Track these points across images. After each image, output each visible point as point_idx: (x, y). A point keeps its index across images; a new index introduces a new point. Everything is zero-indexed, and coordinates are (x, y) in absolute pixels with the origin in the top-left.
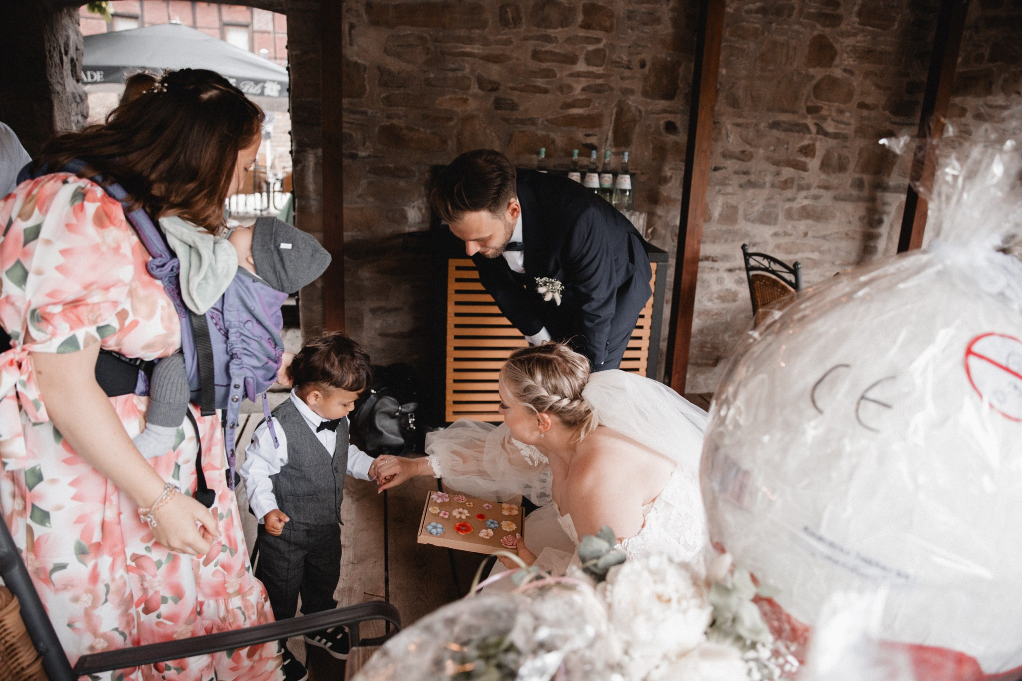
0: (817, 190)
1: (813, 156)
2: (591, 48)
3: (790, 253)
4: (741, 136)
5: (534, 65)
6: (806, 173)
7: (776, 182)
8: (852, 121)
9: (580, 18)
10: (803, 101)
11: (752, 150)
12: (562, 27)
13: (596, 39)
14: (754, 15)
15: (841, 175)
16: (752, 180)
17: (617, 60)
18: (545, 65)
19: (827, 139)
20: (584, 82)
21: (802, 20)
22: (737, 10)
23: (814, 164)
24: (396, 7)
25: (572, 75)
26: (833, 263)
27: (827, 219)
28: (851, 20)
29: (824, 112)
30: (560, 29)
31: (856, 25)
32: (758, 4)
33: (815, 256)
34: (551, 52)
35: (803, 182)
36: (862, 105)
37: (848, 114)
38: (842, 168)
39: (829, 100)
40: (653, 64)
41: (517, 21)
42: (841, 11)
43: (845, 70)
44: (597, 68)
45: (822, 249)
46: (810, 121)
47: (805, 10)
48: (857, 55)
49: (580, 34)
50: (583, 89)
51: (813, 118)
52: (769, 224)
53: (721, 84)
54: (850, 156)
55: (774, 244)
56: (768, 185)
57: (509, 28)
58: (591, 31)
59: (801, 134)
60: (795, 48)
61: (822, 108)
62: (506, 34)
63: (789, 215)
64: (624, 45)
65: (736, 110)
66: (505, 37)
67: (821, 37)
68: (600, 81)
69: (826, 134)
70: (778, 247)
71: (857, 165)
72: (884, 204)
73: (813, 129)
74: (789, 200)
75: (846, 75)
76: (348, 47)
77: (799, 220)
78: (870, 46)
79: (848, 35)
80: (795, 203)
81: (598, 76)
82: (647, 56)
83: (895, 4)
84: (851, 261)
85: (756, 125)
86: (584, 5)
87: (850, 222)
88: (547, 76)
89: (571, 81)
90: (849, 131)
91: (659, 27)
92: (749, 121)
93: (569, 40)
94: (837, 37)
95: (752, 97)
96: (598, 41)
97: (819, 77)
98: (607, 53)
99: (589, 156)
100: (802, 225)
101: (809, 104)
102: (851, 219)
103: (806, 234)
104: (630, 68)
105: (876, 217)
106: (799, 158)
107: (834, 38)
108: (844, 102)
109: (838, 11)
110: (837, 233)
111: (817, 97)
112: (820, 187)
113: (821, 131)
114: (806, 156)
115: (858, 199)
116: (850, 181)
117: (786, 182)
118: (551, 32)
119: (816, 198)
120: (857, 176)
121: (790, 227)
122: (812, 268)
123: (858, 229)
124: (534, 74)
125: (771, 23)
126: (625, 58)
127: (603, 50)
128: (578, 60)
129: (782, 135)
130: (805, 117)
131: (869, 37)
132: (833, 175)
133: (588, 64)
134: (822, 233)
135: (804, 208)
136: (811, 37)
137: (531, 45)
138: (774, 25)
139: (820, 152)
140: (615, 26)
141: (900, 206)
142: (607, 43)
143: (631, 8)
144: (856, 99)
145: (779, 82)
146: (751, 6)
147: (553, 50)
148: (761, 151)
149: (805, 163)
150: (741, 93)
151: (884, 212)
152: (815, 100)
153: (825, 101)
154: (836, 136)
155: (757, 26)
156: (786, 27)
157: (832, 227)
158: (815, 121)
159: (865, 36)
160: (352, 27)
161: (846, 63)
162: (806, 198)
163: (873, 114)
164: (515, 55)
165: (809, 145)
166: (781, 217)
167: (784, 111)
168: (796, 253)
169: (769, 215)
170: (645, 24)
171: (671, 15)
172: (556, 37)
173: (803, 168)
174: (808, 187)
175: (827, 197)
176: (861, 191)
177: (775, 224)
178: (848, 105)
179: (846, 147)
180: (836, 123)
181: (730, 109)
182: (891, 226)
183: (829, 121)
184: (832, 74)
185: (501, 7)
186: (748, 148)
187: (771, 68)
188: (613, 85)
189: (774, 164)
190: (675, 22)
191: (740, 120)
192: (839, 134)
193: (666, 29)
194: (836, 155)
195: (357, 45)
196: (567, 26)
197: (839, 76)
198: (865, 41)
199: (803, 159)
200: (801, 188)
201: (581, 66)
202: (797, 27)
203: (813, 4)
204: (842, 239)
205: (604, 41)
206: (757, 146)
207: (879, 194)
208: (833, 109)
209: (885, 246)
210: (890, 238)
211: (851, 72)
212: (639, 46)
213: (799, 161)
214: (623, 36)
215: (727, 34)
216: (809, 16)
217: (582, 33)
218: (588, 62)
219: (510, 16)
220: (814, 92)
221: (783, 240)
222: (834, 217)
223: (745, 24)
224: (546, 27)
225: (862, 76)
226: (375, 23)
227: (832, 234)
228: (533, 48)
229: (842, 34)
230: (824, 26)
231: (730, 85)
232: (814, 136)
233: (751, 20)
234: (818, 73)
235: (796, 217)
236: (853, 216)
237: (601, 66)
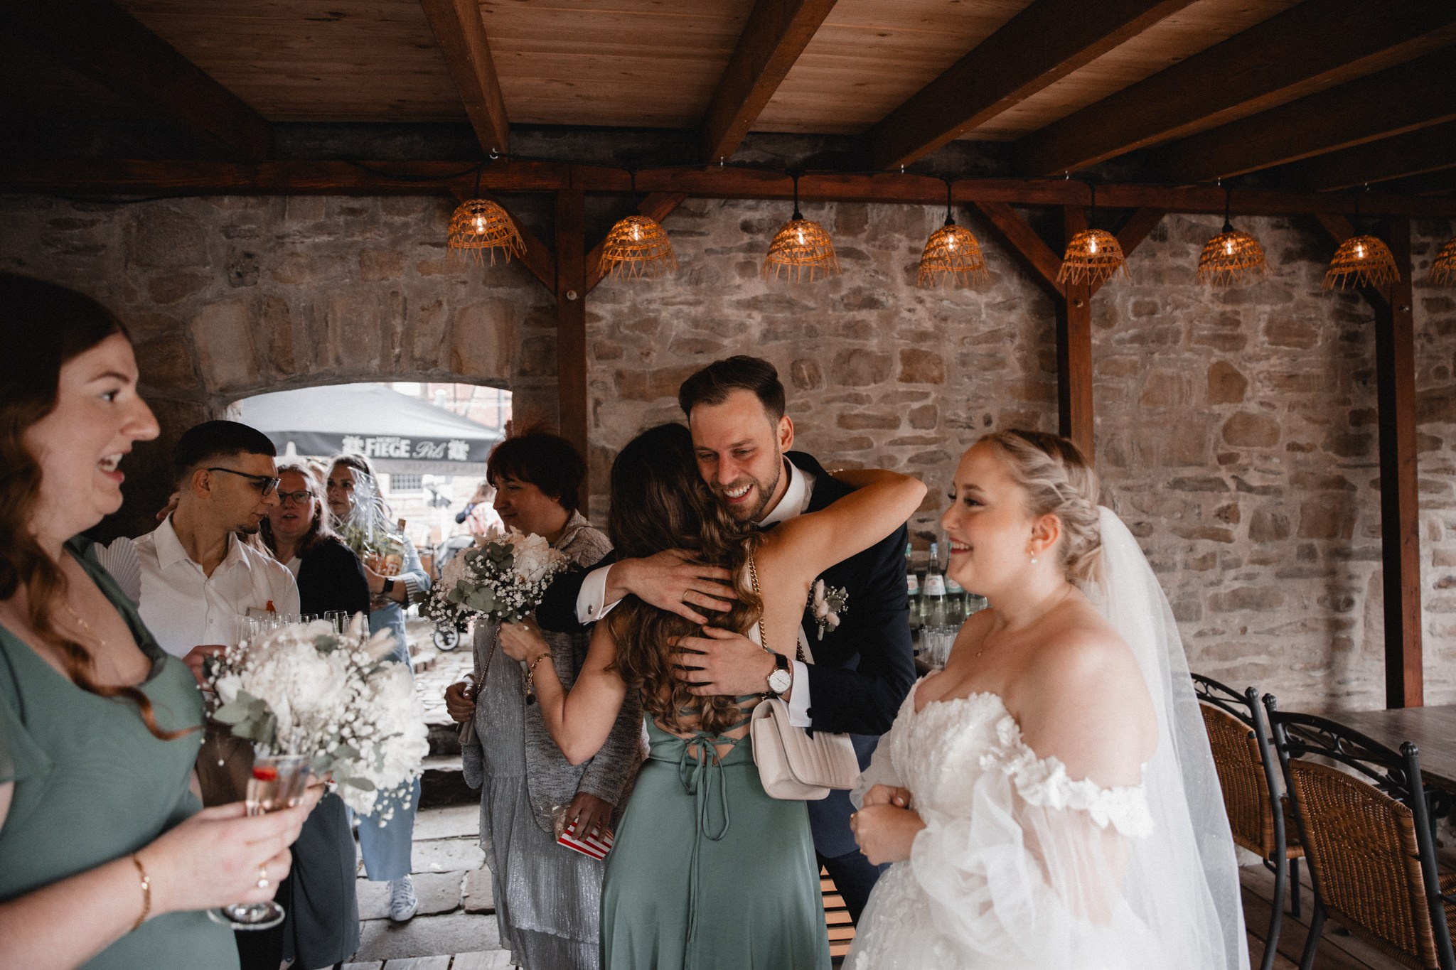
0: (1250, 566)
1: (1237, 520)
2: (916, 405)
3: (1226, 659)
4: (1132, 503)
5: (842, 434)
6: (1231, 545)
7: (1190, 561)
8: (1283, 468)
9: (898, 368)
10: (1212, 446)
11: (1151, 520)
12: (875, 382)
13: (923, 393)
14: (1128, 345)
15: (1281, 542)
16: (1157, 562)
17: (953, 417)
18: (855, 433)
19: (1253, 495)
20: (911, 451)
21: (1193, 345)
22: (1107, 340)
23: (1239, 531)
24: (655, 373)
25: (893, 443)
26: (1291, 668)
27: (1270, 606)
28: (1258, 340)
29: (1243, 461)
30: (873, 385)
31: (1266, 345)
32: (1132, 332)
33: (1263, 659)
34: (864, 416)
35: (1228, 557)
36: (1293, 447)
37: (1276, 460)
38: (1280, 532)
39: (1247, 444)
40: (1001, 419)
41: (815, 379)
42: (1242, 330)
43: (1262, 403)
44: (928, 431)
45: (1271, 648)
46: (1224, 474)
47: (1195, 333)
48: (1275, 382)
49: (901, 389)
50: (911, 460)
51: (1229, 470)
52: (1190, 620)
53: (1097, 437)
54: (1288, 515)
55: (1200, 648)
56: (1179, 566)
57: (806, 389)
58: (914, 384)
59: (1216, 492)
60: (1189, 382)
61: (1238, 455)
62: (801, 397)
63: (1216, 605)
64: (959, 398)
65: (1122, 469)
66: (800, 401)
67: (1221, 364)
68: (933, 448)
69: (1250, 489)
70: (1207, 651)
71: (1300, 527)
72: (1351, 577)
73: (1232, 484)
74: (1212, 584)
75: (1264, 410)
76: (593, 429)
77: (1231, 611)
78: (1290, 370)
79: (1258, 359)
80: (1222, 587)
81: (928, 442)
82: (993, 410)
83: (1313, 316)
84: (1317, 663)
85: (1152, 486)
86: (902, 352)
87: (1305, 607)
88: (860, 447)
89: (892, 451)
90: (1282, 482)
91: (1004, 371)
92: (1142, 482)
93: (885, 398)
94: (1243, 363)
95: (1141, 450)
96: (925, 395)
97: (1228, 415)
98: (939, 408)
99: (928, 549)
100: (1237, 618)
101: (1220, 452)
102: (1306, 602)
103: (1244, 630)
104: (970, 427)
105: (1342, 597)
106: (1217, 526)
107: (1240, 363)
108: (1269, 445)
109: (1239, 330)
110: (1287, 625)
111: (1229, 442)
112: (1253, 562)
113: (1243, 486)
114: (1228, 523)
115: (1312, 574)
116: (1295, 550)
117: (1204, 559)
118: (861, 390)
119: (1250, 577)
120: (1305, 541)
121: (1219, 621)
122: (1262, 679)
123: (1320, 616)
124: (842, 445)
125: (1152, 353)
126: (964, 415)
127: (933, 407)
128: (900, 421)
129: (1189, 496)
130: (1217, 469)
131: (1286, 359)
132: (1269, 544)
133: (915, 427)
134: (1267, 626)
135: (1235, 593)
136: (1208, 366)
137: (836, 408)
138: (1156, 356)
139: (1246, 515)
140: (946, 375)
141: (1373, 577)
142: (937, 398)
143: (965, 351)
144: (1284, 440)
145: (1175, 427)
146: (1123, 335)
147: (867, 412)
148: (1164, 520)
149: (1227, 531)
150: (1125, 446)
151: (1353, 589)
152: (1228, 447)
153: (1240, 445)
154: (1265, 491)
155: (1135, 358)
156: (1173, 356)
157: (1281, 616)
158: (1232, 474)
159: (1280, 358)
160: (598, 403)
161: (1261, 394)
162: (1236, 578)
163: (1311, 456)
164: (816, 423)
165: (1228, 507)
166: (1205, 610)
167: (1187, 464)
168: (1235, 658)
169: (1187, 608)
170: (985, 369)
171: (1018, 355)
172: (867, 396)
173: (1226, 537)
174: (1237, 564)
175: (1266, 576)
176: (1314, 562)
177: (1198, 619)
178: (1274, 448)
179: (1281, 503)
180: (1260, 474)
181: (1113, 469)
182: (1367, 607)
183: (1251, 470)
184: (1244, 410)
185: (793, 364)
186: (1144, 518)
187: (1162, 409)
188: (950, 451)
189: (1184, 537)
190: (1024, 363)
191: (1130, 482)
192: (1268, 487)
193: (1014, 372)
194: (1269, 516)
195: (605, 426)
196: (882, 380)
197: (1255, 412)
198: (1281, 364)
199: (1224, 526)
200: (1226, 566)
201: (905, 431)
202: (1187, 355)
203: (1204, 325)
204: (1297, 632)
205: (933, 396)
206: (1157, 515)
207: (1340, 563)
208: (1255, 455)
209: (1363, 637)
210: (1368, 624)
211: (1271, 406)
212: (980, 397)
213: (1217, 529)
214: (957, 387)
215: (1095, 373)
216: (1201, 340)
217: (902, 388)
218: (914, 423)
219: (805, 373)
220: (1224, 436)
221: (1212, 642)
222: (1280, 602)
223: (1117, 357)
224: (855, 384)
225: (1286, 410)
226: (628, 396)
227: (1282, 626)
228: (838, 413)
229: (1250, 359)
230: (1224, 350)
231: (1109, 437)
232: (1233, 493)
233: (1126, 351)
234: (1226, 410)
235: (1225, 606)
236: (1308, 598)
237: (933, 428)
